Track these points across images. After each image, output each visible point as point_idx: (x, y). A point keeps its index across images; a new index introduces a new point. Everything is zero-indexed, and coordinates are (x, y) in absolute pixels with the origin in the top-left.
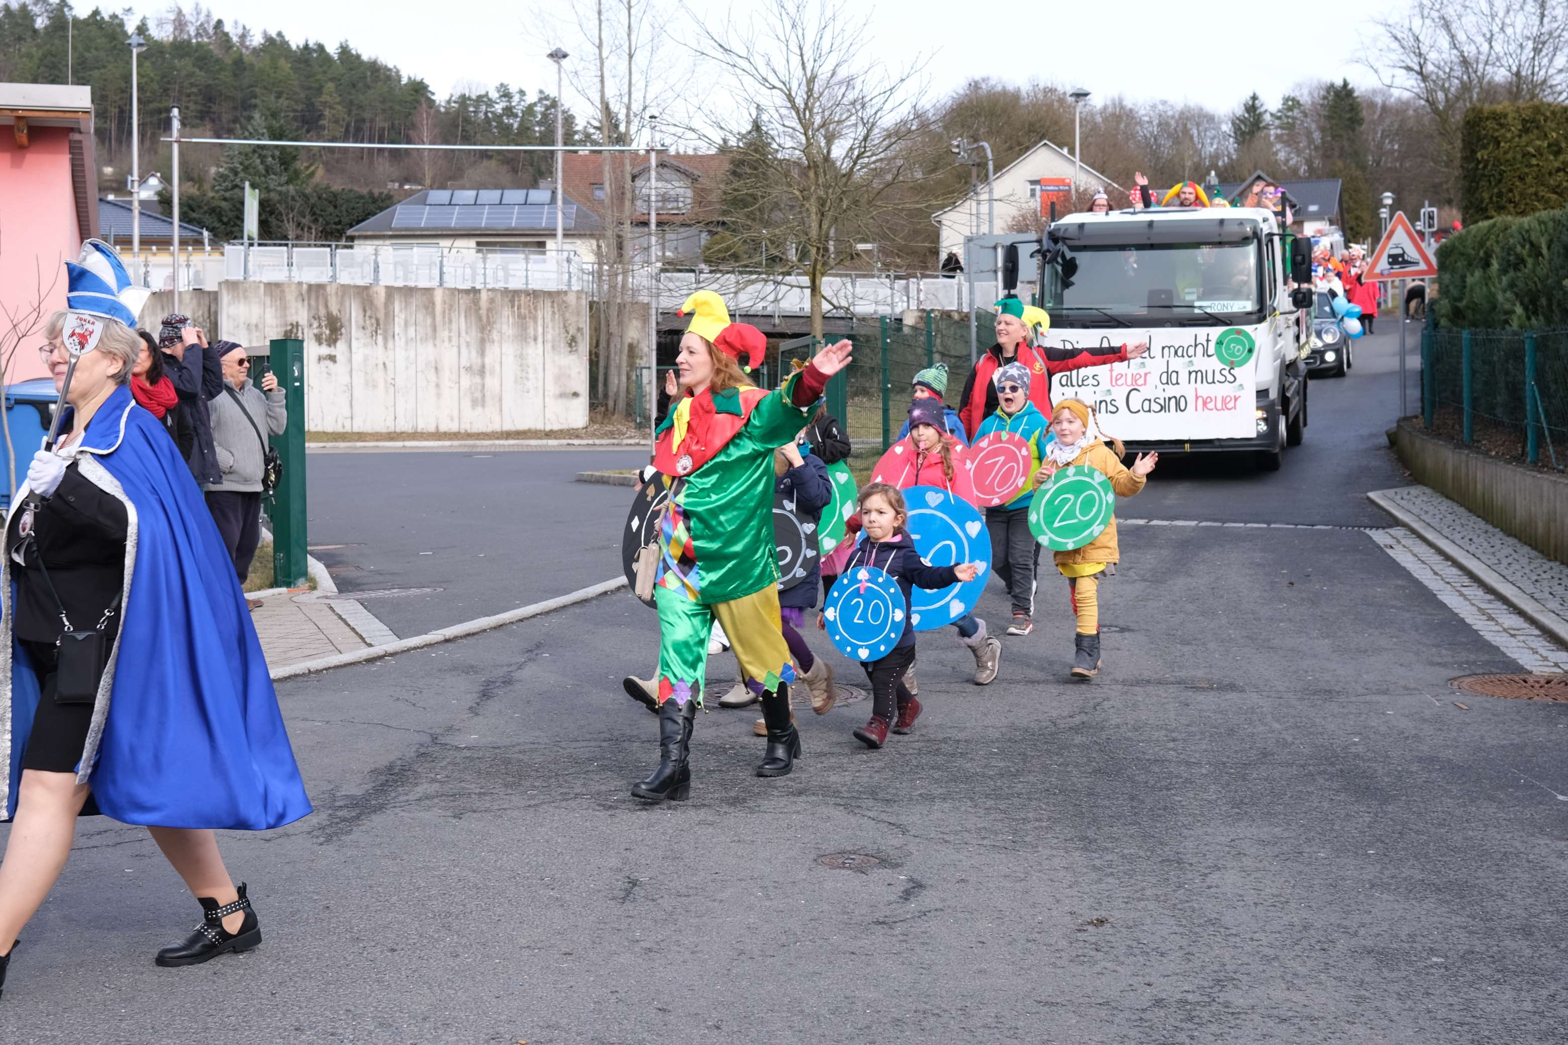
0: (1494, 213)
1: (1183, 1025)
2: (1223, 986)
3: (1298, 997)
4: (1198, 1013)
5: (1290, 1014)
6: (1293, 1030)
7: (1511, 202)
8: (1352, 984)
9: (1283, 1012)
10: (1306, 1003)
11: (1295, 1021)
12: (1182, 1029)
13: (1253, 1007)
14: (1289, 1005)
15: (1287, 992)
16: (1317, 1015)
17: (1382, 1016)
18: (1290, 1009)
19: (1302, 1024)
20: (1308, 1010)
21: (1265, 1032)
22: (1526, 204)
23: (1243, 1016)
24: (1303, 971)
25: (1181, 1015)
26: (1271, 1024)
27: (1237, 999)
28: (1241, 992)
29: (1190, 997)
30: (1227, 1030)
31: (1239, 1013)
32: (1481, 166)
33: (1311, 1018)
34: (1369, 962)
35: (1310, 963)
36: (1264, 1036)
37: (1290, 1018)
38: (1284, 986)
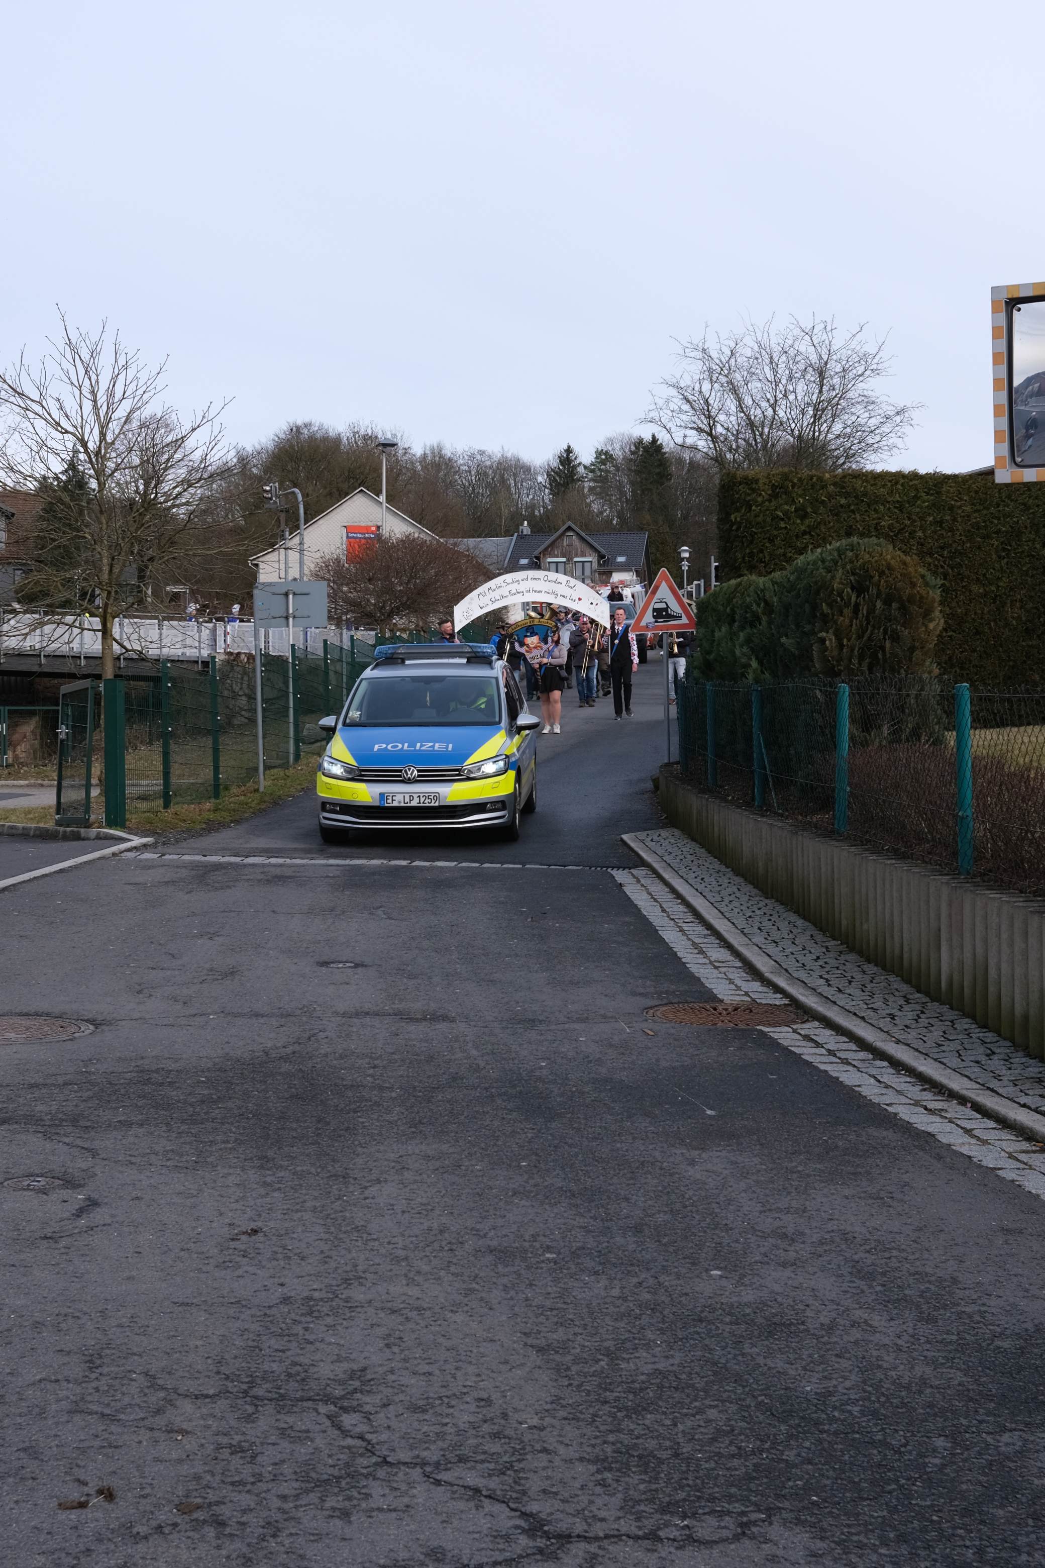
0: (746, 572)
1: (303, 1319)
2: (350, 1284)
3: (414, 1291)
4: (319, 1308)
5: (402, 1306)
6: (401, 1319)
7: (761, 562)
8: (466, 1278)
9: (397, 1305)
10: (420, 1296)
11: (404, 1312)
12: (300, 1322)
13: (370, 1301)
14: (403, 1298)
15: (405, 1288)
16: (425, 1306)
17: (484, 1305)
18: (404, 1302)
19: (409, 1314)
20: (419, 1302)
21: (374, 1322)
22: (776, 564)
23: (359, 1309)
24: (425, 1268)
25: (304, 1310)
26: (382, 1315)
27: (358, 1294)
28: (363, 1289)
29: (316, 1295)
30: (341, 1321)
31: (357, 1307)
32: (734, 528)
33: (418, 1309)
34: (489, 1258)
35: (435, 1262)
36: (372, 1325)
37: (400, 1310)
38: (404, 1282)
